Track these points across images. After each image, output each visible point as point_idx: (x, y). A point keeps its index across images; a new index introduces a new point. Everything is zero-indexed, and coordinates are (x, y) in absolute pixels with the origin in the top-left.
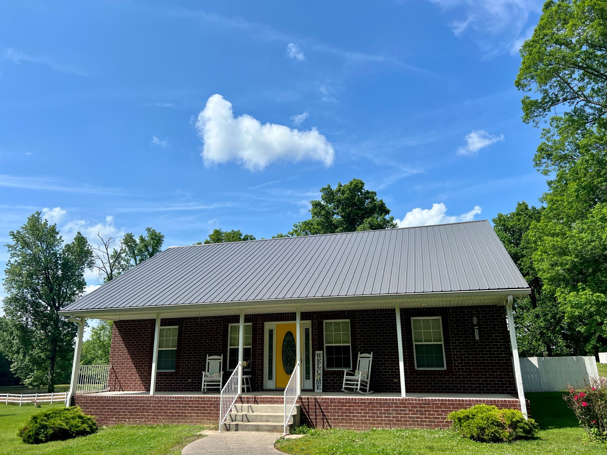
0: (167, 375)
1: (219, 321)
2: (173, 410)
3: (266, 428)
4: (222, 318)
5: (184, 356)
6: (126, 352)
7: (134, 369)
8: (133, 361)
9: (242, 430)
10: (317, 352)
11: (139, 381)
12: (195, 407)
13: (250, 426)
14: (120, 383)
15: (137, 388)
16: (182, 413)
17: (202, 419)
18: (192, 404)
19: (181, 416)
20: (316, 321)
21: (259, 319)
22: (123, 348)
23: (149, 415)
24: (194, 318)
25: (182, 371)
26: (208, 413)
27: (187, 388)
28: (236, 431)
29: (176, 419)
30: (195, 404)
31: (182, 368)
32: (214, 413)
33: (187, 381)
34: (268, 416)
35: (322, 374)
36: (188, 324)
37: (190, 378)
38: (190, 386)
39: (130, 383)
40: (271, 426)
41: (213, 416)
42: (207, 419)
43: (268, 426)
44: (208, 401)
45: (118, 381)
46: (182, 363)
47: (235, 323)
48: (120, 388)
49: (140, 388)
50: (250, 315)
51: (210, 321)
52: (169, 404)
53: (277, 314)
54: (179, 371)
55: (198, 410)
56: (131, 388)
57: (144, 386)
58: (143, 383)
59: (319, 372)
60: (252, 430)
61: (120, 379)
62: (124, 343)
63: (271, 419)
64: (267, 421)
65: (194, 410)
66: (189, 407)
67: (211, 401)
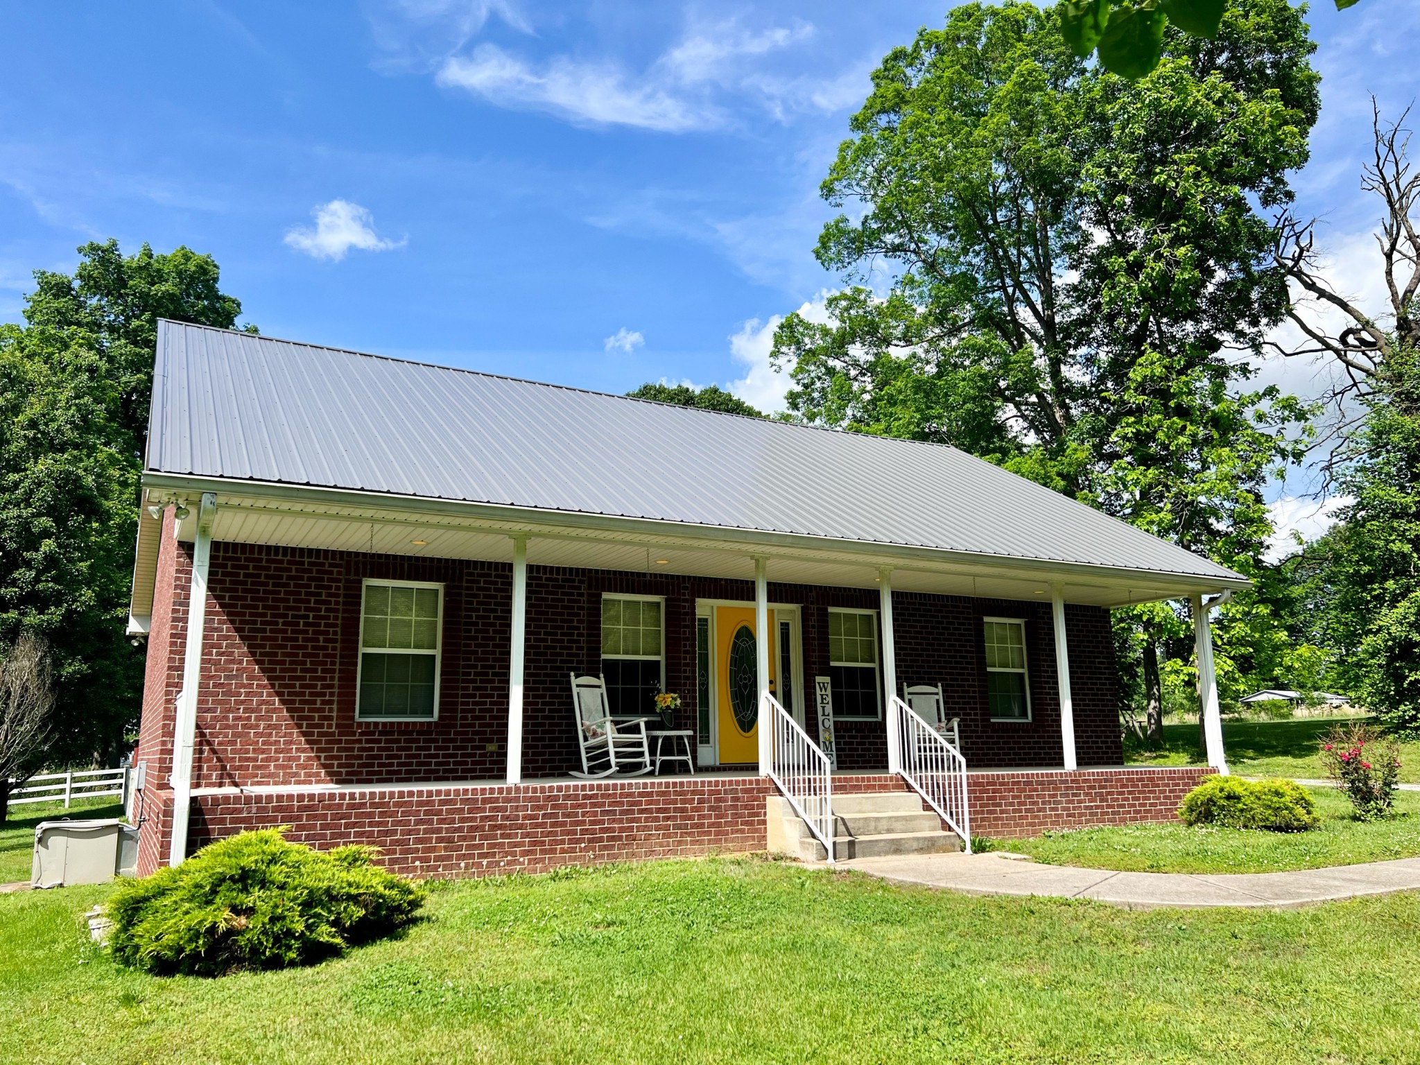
0: (411, 733)
1: (574, 581)
2: (593, 823)
3: (915, 845)
4: (584, 575)
5: (469, 673)
6: (243, 655)
7: (280, 710)
8: (273, 686)
9: (864, 856)
10: (819, 679)
11: (304, 751)
12: (659, 810)
13: (882, 844)
14: (219, 759)
15: (296, 775)
16: (622, 830)
17: (680, 843)
18: (650, 803)
19: (620, 838)
20: (814, 608)
21: (686, 588)
22: (227, 638)
23: (516, 845)
24: (497, 564)
25: (463, 718)
26: (694, 826)
27: (481, 770)
28: (850, 858)
29: (606, 848)
30: (658, 802)
31: (463, 711)
32: (711, 825)
33: (484, 748)
34: (890, 818)
35: (832, 728)
36: (478, 582)
37: (491, 741)
38: (492, 762)
39: (268, 760)
40: (925, 839)
41: (709, 833)
42: (693, 843)
43: (918, 839)
44: (694, 793)
45: (214, 751)
46: (464, 696)
47: (616, 591)
48: (221, 777)
49: (308, 775)
50: (661, 575)
51: (547, 579)
52: (579, 806)
53: (726, 580)
54: (455, 718)
55: (668, 818)
56: (270, 775)
57: (324, 766)
58: (319, 758)
59: (827, 724)
60: (887, 853)
61: (220, 744)
62: (232, 622)
63: (898, 825)
64: (889, 831)
65: (656, 819)
66: (641, 811)
67: (702, 793)
